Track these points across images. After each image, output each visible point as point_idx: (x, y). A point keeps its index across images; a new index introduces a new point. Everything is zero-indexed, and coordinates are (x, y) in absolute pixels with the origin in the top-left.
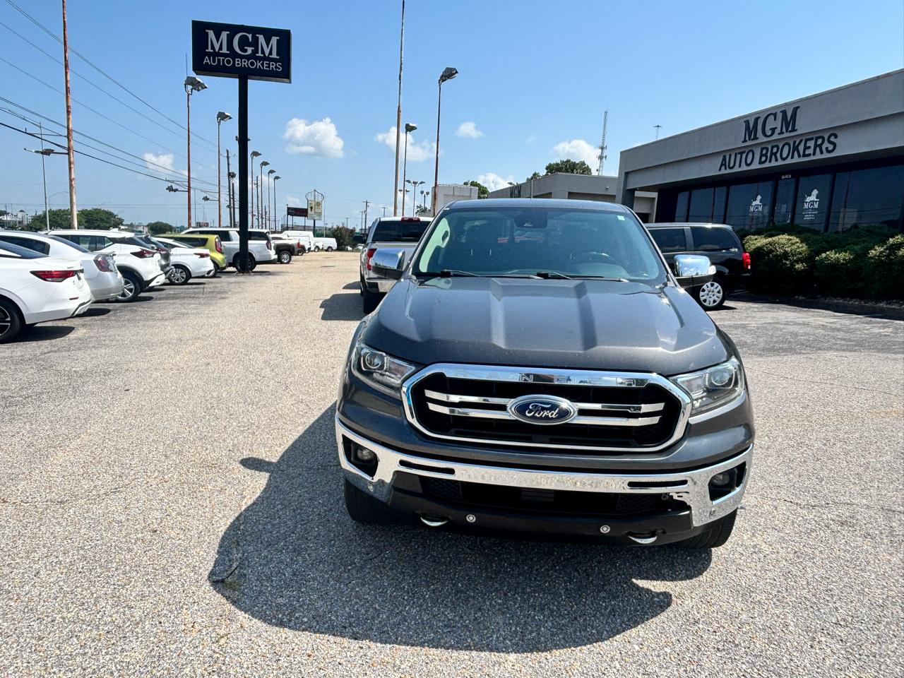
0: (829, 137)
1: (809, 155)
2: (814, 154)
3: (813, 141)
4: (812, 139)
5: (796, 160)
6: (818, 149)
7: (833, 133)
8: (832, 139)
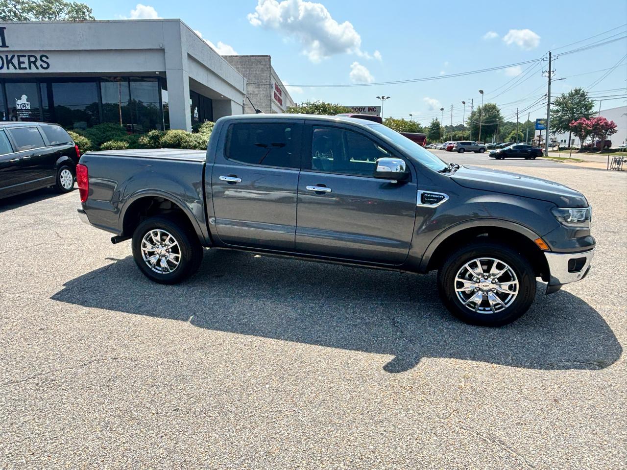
0: (41, 57)
1: (25, 68)
2: (30, 68)
3: (27, 57)
4: (24, 56)
5: (12, 70)
6: (32, 65)
7: (44, 55)
8: (44, 59)
